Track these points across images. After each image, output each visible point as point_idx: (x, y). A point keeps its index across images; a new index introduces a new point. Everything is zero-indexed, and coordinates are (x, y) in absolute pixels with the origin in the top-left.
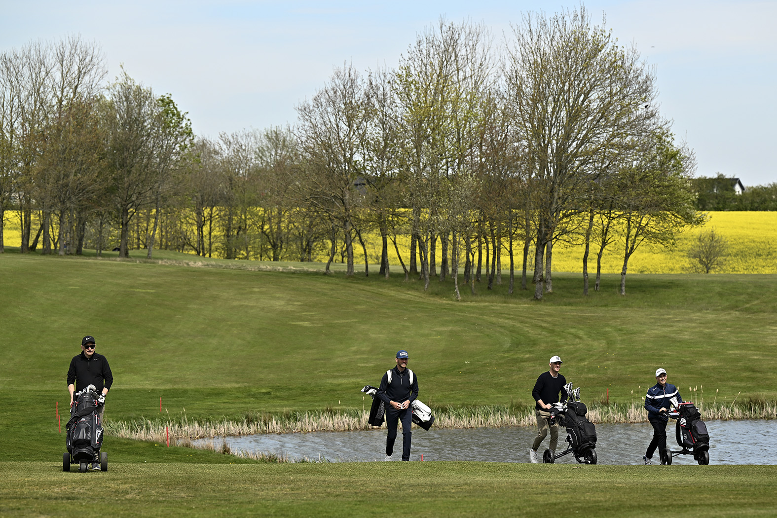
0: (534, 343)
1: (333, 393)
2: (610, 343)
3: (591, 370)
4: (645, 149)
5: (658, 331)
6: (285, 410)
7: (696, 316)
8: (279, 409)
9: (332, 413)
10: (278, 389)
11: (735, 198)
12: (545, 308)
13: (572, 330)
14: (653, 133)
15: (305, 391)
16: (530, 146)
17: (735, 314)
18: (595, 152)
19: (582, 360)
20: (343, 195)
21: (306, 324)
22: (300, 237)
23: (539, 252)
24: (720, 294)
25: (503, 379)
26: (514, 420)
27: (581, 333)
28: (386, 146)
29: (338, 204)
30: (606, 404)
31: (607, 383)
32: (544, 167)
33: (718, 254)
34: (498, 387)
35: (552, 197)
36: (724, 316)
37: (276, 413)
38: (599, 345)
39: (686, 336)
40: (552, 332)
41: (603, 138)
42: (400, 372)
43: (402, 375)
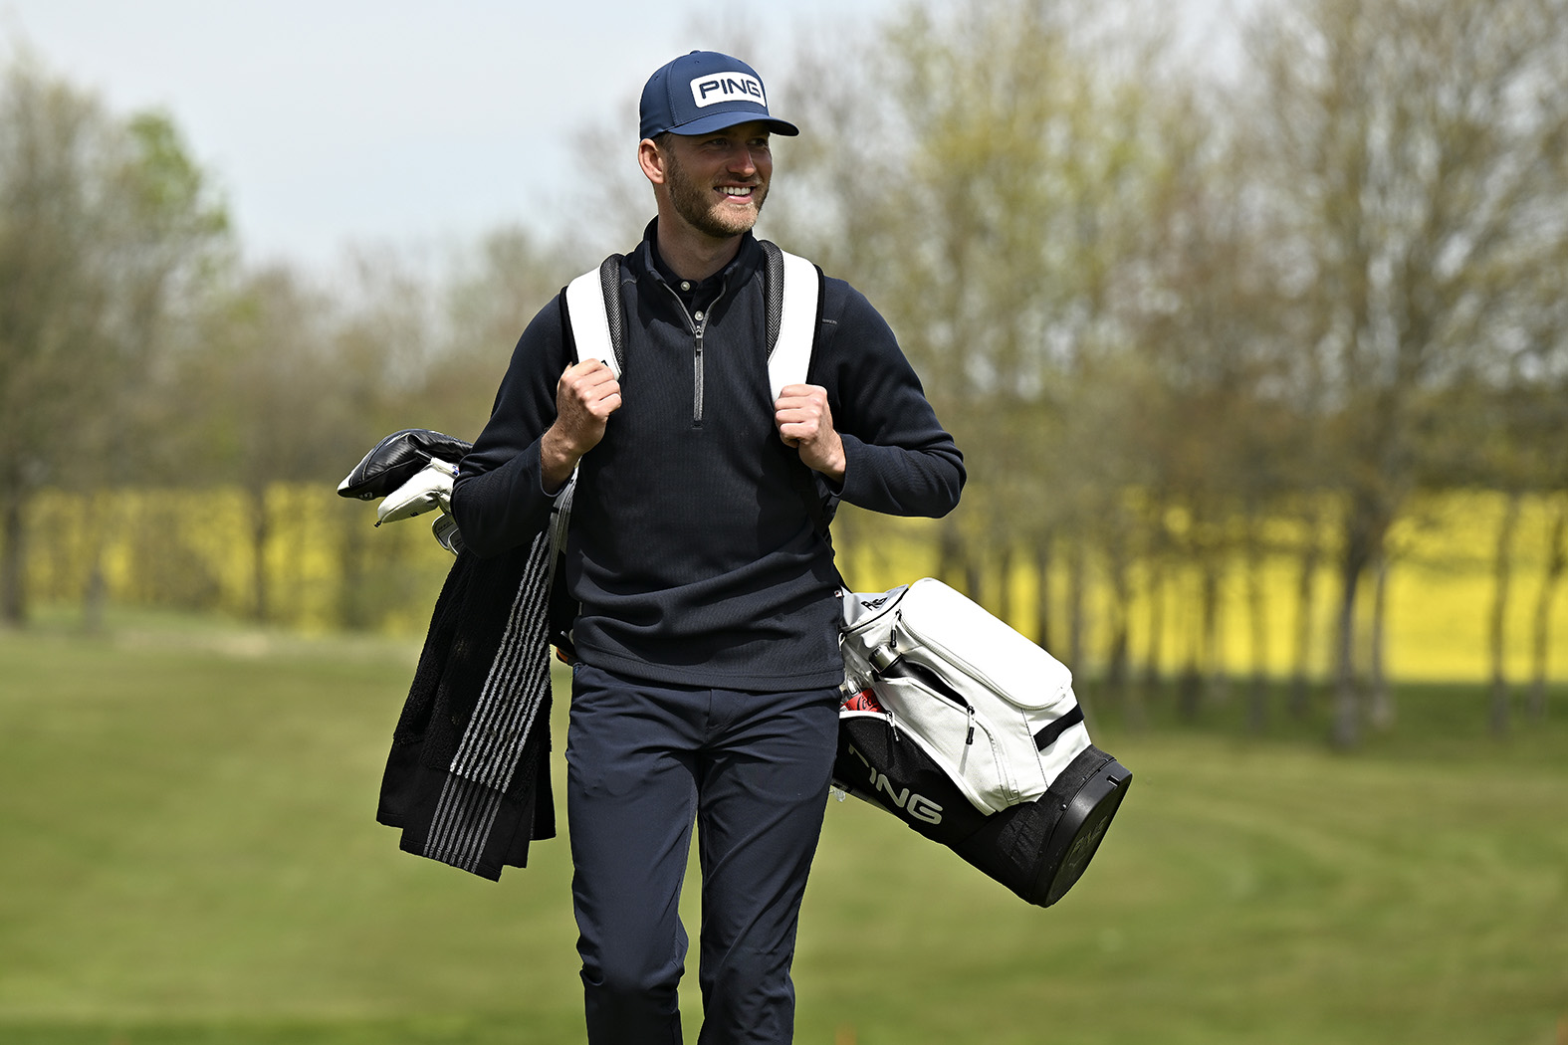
42: (686, 286)
43: (699, 316)
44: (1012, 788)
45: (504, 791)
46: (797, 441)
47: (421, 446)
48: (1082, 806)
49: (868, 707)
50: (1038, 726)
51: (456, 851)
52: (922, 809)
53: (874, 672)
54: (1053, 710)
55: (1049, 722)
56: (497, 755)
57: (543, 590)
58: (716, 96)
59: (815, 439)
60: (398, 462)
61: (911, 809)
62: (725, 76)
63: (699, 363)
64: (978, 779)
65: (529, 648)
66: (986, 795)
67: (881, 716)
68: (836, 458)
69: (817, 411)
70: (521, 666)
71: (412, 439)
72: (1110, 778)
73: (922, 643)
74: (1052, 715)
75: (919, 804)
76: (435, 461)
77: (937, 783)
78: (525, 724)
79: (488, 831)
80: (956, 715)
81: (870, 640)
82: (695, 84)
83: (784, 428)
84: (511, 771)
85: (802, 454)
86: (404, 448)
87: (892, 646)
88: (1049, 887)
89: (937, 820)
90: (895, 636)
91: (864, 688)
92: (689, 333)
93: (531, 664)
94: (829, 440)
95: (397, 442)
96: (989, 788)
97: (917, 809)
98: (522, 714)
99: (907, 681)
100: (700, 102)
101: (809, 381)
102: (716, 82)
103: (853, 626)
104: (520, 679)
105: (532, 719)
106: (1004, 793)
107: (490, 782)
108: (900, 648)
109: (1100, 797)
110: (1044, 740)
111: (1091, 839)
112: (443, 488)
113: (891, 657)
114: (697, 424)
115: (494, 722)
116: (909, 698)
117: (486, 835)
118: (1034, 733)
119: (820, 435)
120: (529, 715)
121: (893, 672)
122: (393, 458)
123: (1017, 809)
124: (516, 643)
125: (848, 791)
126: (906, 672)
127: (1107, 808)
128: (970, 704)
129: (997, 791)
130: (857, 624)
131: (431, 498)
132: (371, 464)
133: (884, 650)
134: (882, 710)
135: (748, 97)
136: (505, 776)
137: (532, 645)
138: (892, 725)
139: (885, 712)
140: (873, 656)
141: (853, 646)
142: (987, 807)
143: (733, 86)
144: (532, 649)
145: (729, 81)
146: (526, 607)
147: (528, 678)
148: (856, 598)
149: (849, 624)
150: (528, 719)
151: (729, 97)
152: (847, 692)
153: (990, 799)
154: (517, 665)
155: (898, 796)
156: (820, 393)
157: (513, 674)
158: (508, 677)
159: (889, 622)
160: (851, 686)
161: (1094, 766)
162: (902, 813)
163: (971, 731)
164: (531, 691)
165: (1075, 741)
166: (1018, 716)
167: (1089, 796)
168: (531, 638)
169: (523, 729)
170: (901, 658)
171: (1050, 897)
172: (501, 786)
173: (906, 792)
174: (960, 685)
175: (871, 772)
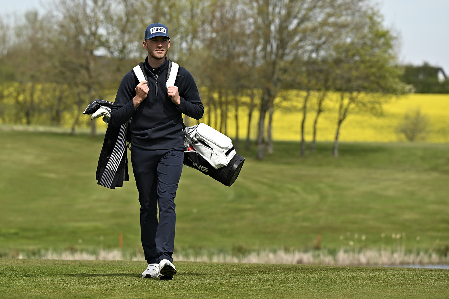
0: (255, 195)
1: (74, 234)
2: (323, 197)
3: (305, 219)
4: (358, 27)
5: (366, 188)
6: (31, 248)
7: (400, 176)
8: (25, 247)
9: (73, 251)
10: (25, 230)
11: (437, 84)
12: (266, 167)
13: (290, 186)
14: (365, 13)
15: (49, 232)
16: (255, 22)
17: (435, 175)
18: (314, 30)
19: (297, 210)
20: (88, 63)
21: (52, 176)
22: (50, 108)
23: (262, 118)
24: (423, 158)
25: (226, 226)
26: (236, 260)
27: (298, 188)
28: (128, 21)
29: (83, 72)
30: (317, 248)
31: (320, 230)
32: (267, 41)
33: (420, 131)
34: (223, 232)
35: (274, 68)
36: (425, 177)
37: (23, 251)
38: (313, 199)
39: (391, 193)
40: (271, 187)
41: (320, 18)
42: (154, 69)
43: (156, 75)
44: (221, 164)
45: (116, 171)
46: (171, 96)
47: (99, 103)
48: (235, 166)
49: (192, 150)
50: (226, 151)
51: (106, 184)
52: (204, 169)
53: (192, 142)
54: (228, 148)
55: (228, 150)
56: (115, 163)
57: (125, 130)
58: (155, 31)
59: (175, 96)
60: (95, 107)
61: (201, 169)
62: (157, 28)
63: (156, 85)
64: (214, 163)
65: (121, 141)
66: (216, 165)
67: (194, 151)
68: (179, 101)
69: (176, 91)
70: (120, 145)
71: (97, 102)
72: (240, 160)
73: (202, 136)
74: (228, 149)
75: (203, 168)
76: (102, 106)
77: (206, 164)
78: (121, 157)
79: (112, 180)
80: (210, 150)
81: (191, 136)
82: (151, 29)
83: (169, 94)
84: (118, 167)
85: (172, 99)
86: (96, 104)
87: (196, 137)
88: (230, 183)
89: (207, 171)
90: (196, 136)
91: (190, 146)
92: (154, 79)
93: (122, 144)
94: (177, 97)
95: (94, 103)
96: (217, 164)
97: (203, 169)
98: (120, 155)
99: (200, 144)
100: (151, 33)
101: (174, 85)
102: (155, 29)
103: (188, 133)
104: (120, 148)
105: (122, 156)
106: (220, 165)
107: (113, 169)
108: (197, 137)
109: (239, 164)
110: (227, 154)
111: (237, 172)
112: (104, 112)
113: (196, 139)
114: (156, 97)
115: (114, 157)
116: (200, 147)
117: (112, 181)
118: (225, 152)
119: (176, 96)
120: (121, 155)
121: (196, 142)
122: (94, 106)
123: (222, 168)
124: (119, 141)
125: (188, 166)
126: (199, 142)
127: (240, 166)
128: (212, 148)
129: (218, 165)
130: (189, 133)
131: (101, 114)
132: (89, 108)
133: (194, 138)
134: (194, 150)
135: (161, 32)
136: (116, 168)
137: (122, 141)
138: (197, 153)
139: (195, 150)
140: (192, 139)
141: (188, 137)
142: (217, 168)
143: (158, 29)
144: (122, 142)
145: (158, 28)
146: (121, 133)
147: (121, 147)
148: (188, 128)
149: (187, 132)
150: (121, 156)
151: (157, 32)
152: (187, 147)
153: (217, 166)
154: (119, 145)
155: (199, 167)
156: (177, 88)
157: (118, 147)
158: (117, 148)
159: (195, 132)
160: (188, 145)
161: (237, 158)
162: (200, 170)
163: (212, 153)
164: (122, 150)
165: (233, 153)
166: (222, 150)
167: (236, 164)
168: (122, 139)
169: (120, 158)
170: (198, 139)
171: (230, 185)
172: (115, 170)
173: (200, 166)
174: (210, 144)
175: (193, 163)
